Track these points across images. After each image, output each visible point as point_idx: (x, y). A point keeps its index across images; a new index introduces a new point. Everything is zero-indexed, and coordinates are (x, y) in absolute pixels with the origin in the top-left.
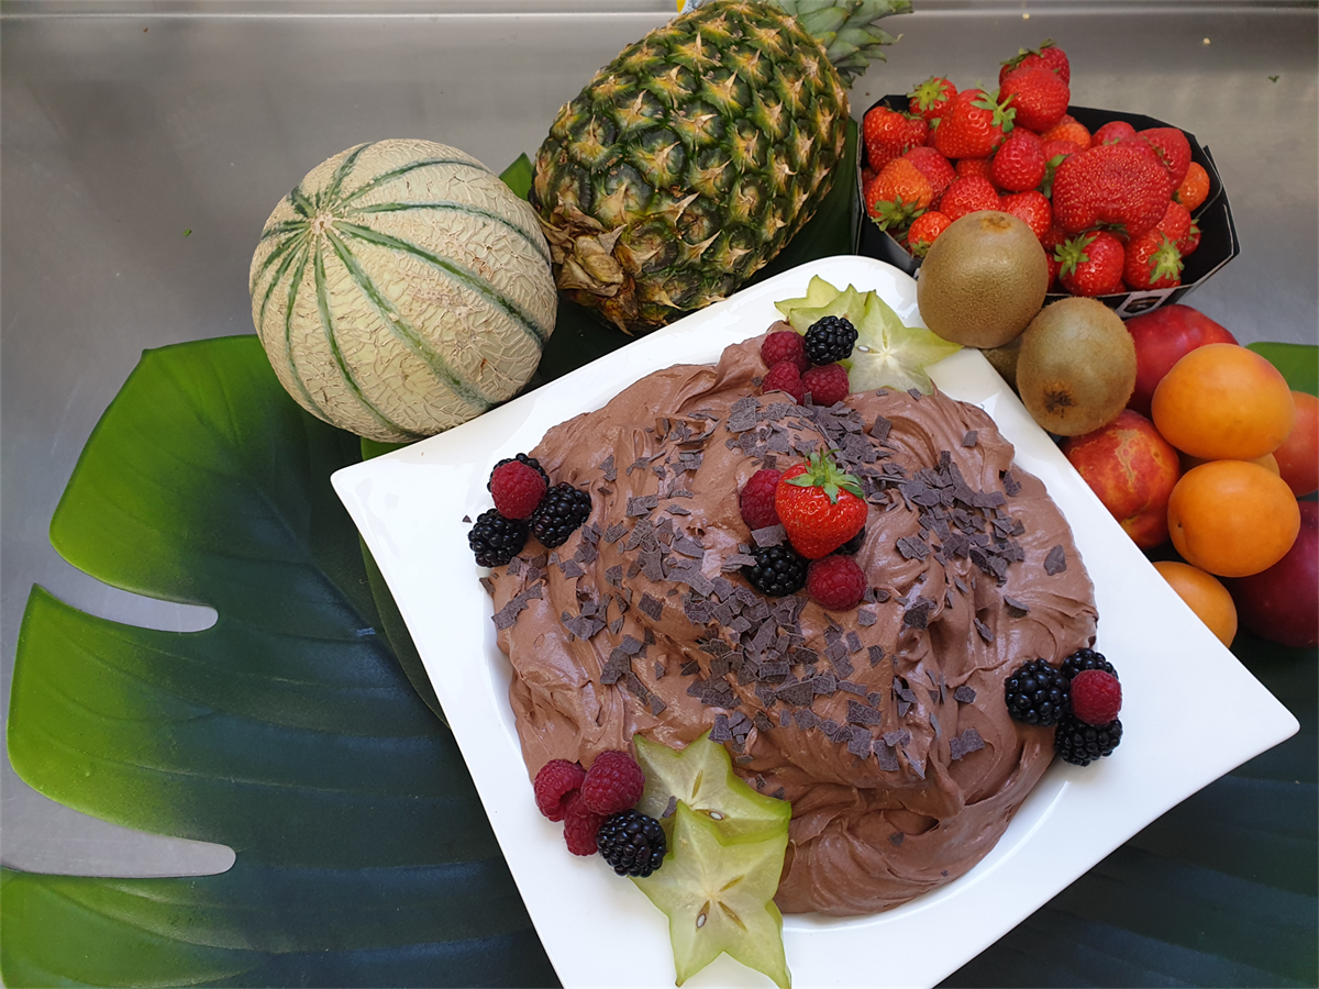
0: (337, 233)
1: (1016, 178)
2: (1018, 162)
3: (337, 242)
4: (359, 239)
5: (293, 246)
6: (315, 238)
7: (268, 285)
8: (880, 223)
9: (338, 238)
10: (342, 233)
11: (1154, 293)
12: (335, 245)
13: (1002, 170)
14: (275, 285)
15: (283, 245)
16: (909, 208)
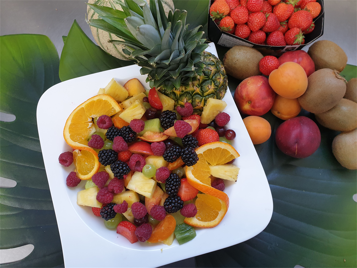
0: (112, 1)
1: (254, 9)
2: (255, 4)
3: (112, 4)
4: (118, 4)
5: (99, 3)
6: (106, 2)
7: (92, 14)
8: (213, 18)
9: (112, 3)
10: (114, 2)
11: (293, 46)
12: (111, 5)
13: (250, 6)
14: (94, 14)
15: (97, 2)
16: (221, 15)
